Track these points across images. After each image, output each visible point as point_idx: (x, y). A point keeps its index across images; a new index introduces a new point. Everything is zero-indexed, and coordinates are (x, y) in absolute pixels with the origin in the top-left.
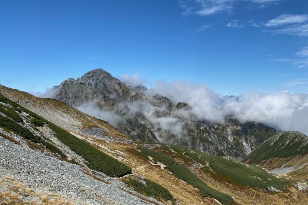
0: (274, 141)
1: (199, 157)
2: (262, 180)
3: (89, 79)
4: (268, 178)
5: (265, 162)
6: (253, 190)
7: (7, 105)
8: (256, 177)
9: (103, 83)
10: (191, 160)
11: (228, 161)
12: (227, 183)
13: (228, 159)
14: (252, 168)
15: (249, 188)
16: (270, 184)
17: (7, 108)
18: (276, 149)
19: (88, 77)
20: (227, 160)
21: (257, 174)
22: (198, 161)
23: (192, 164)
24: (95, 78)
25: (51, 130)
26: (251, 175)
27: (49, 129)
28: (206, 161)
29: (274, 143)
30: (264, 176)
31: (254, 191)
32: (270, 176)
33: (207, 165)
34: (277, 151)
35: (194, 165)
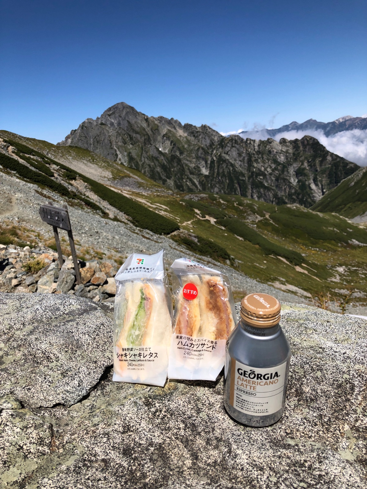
0: (355, 180)
1: (256, 207)
2: (340, 232)
3: (110, 118)
4: (348, 229)
5: (342, 209)
6: (328, 245)
7: (35, 158)
8: (332, 229)
9: (128, 121)
10: (246, 212)
11: (294, 210)
12: (294, 238)
13: (295, 207)
14: (327, 217)
15: (323, 243)
16: (351, 236)
17: (37, 161)
18: (357, 191)
19: (109, 115)
20: (292, 208)
21: (334, 225)
22: (254, 212)
23: (247, 217)
24: (117, 115)
25: (86, 184)
26: (325, 227)
27: (83, 183)
28: (264, 212)
29: (355, 183)
30: (343, 226)
31: (330, 246)
32: (350, 226)
33: (267, 216)
34: (358, 193)
35: (250, 218)
